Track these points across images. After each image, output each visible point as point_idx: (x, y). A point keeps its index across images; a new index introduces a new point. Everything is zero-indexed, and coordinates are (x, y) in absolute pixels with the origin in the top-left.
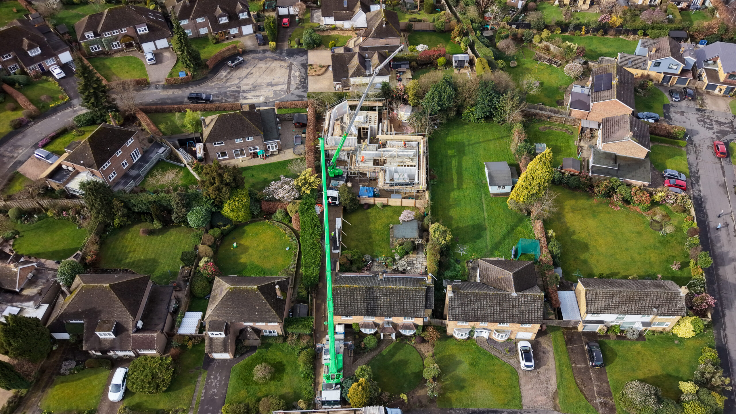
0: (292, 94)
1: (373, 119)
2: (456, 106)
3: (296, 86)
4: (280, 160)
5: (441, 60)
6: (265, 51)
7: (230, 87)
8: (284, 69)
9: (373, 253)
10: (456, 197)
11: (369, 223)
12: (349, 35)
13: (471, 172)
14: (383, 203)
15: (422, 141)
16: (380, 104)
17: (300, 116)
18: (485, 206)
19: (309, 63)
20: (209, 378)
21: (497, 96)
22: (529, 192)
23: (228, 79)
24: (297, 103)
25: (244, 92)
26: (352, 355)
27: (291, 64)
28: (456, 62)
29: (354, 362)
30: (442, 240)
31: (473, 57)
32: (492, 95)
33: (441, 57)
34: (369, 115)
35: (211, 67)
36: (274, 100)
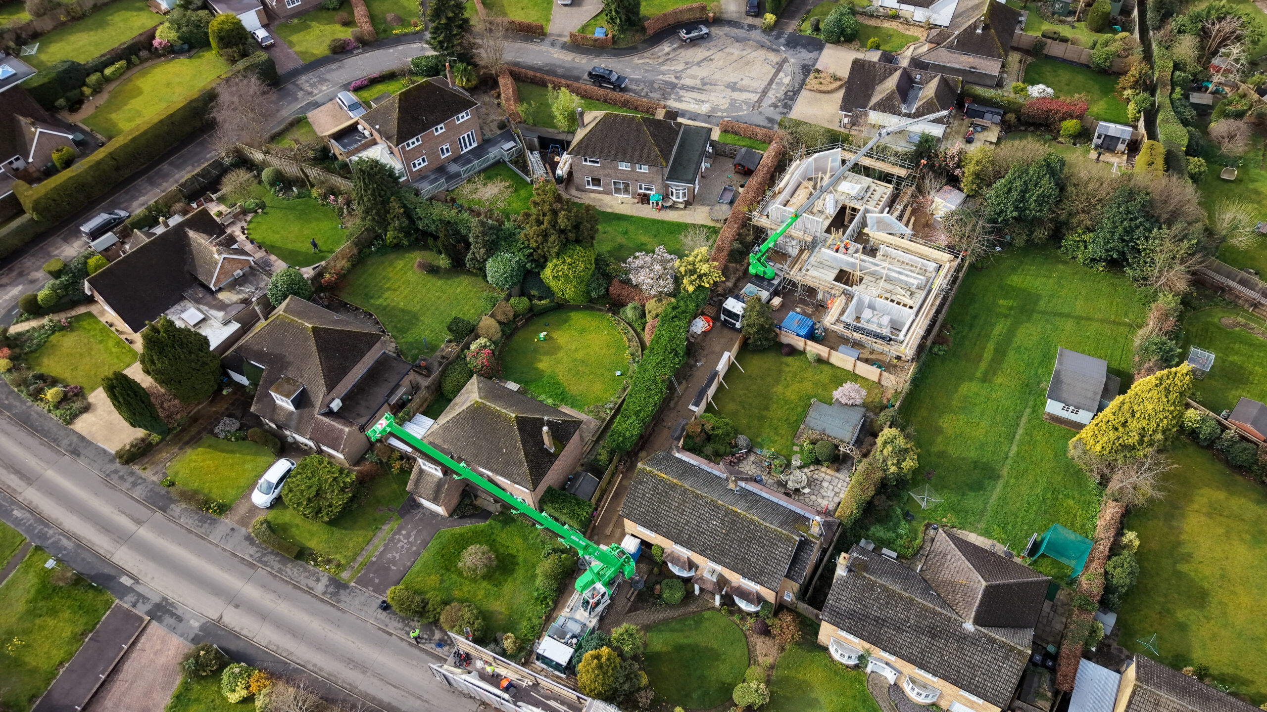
0: (760, 113)
1: (876, 197)
2: (1051, 220)
3: (774, 100)
4: (681, 220)
5: (1070, 125)
6: (751, 27)
7: (664, 74)
8: (768, 66)
9: (757, 436)
10: (971, 394)
11: (777, 382)
12: (916, 34)
13: (1026, 357)
14: (819, 355)
15: (948, 265)
16: (903, 172)
17: (750, 154)
18: (1020, 431)
19: (817, 66)
20: (398, 532)
21: (1147, 225)
22: (1118, 438)
23: (667, 60)
24: (758, 130)
25: (683, 88)
26: (632, 599)
27: (785, 60)
28: (1099, 137)
29: (630, 611)
30: (893, 464)
31: (1143, 136)
32: (1138, 222)
33: (1072, 117)
34: (873, 186)
35: (650, 32)
36: (725, 114)
